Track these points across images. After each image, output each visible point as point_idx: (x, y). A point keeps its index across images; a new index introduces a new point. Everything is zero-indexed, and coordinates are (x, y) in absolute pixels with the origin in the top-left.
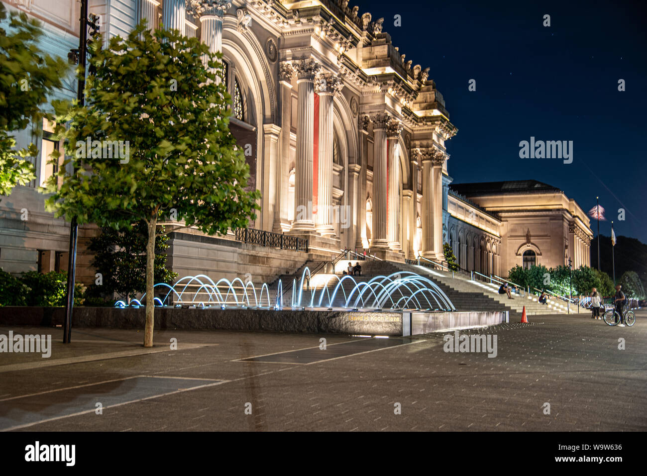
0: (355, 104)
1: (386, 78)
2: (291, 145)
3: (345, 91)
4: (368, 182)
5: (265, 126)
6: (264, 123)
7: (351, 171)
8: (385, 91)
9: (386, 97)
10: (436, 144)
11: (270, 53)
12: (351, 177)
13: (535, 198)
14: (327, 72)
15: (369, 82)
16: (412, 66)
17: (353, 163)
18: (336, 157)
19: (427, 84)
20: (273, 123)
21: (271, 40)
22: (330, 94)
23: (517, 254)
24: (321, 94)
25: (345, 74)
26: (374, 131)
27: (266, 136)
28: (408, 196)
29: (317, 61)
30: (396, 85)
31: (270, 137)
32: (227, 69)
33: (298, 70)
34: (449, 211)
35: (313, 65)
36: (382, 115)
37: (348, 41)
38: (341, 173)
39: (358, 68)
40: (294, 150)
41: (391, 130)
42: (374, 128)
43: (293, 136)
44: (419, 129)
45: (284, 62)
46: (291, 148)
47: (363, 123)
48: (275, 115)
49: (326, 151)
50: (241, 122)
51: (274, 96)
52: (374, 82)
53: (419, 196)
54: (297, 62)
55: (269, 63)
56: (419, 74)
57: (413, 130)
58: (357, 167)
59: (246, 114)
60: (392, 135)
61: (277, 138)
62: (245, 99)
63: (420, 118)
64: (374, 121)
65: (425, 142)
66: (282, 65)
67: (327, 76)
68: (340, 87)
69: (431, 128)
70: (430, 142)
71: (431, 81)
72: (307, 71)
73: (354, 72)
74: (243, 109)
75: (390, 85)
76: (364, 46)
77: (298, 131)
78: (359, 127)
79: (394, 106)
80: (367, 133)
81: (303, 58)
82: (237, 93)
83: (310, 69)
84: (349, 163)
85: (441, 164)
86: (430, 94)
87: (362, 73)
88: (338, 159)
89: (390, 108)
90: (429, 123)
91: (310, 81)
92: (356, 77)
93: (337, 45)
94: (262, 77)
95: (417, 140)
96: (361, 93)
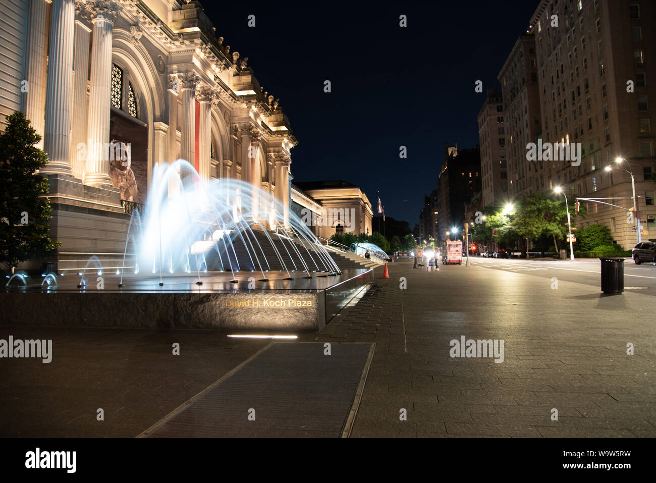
0: (228, 116)
1: (250, 98)
2: (177, 140)
3: (220, 105)
4: (238, 174)
5: (155, 123)
6: (155, 121)
7: (225, 165)
8: (250, 107)
9: (250, 113)
10: (284, 150)
11: (160, 67)
12: (225, 169)
13: (343, 191)
14: (206, 85)
15: (238, 100)
16: (268, 95)
17: (226, 160)
18: (213, 154)
19: (277, 109)
20: (162, 121)
21: (160, 57)
22: (208, 102)
23: (332, 227)
24: (201, 103)
25: (220, 92)
26: (242, 136)
27: (156, 131)
28: (265, 186)
29: (197, 75)
30: (258, 103)
31: (159, 133)
32: (122, 75)
33: (182, 81)
34: (292, 198)
35: (194, 77)
36: (248, 125)
37: (222, 64)
38: (217, 166)
39: (229, 89)
40: (180, 144)
41: (254, 137)
42: (241, 135)
43: (179, 134)
44: (272, 139)
45: (171, 75)
46: (177, 142)
47: (234, 131)
48: (163, 115)
49: (205, 146)
50: (136, 119)
51: (163, 100)
52: (242, 101)
53: (273, 187)
54: (182, 74)
55: (159, 74)
56: (272, 102)
57: (268, 140)
58: (230, 163)
59: (139, 113)
60: (255, 141)
61: (165, 134)
62: (138, 101)
63: (274, 132)
64: (242, 129)
65: (277, 149)
66: (170, 77)
67: (205, 88)
68: (216, 101)
69: (281, 139)
70: (280, 149)
71: (280, 107)
72: (190, 82)
73: (227, 91)
74: (136, 110)
75: (253, 103)
76: (234, 76)
77: (182, 130)
78: (231, 134)
79: (256, 120)
80: (237, 138)
81: (187, 71)
82: (131, 95)
83: (192, 81)
84: (224, 159)
85: (287, 165)
86: (280, 116)
87: (233, 93)
88: (214, 156)
89: (253, 120)
90: (280, 136)
91: (192, 90)
92: (229, 95)
93: (213, 66)
94: (153, 84)
95: (272, 147)
96: (232, 108)
